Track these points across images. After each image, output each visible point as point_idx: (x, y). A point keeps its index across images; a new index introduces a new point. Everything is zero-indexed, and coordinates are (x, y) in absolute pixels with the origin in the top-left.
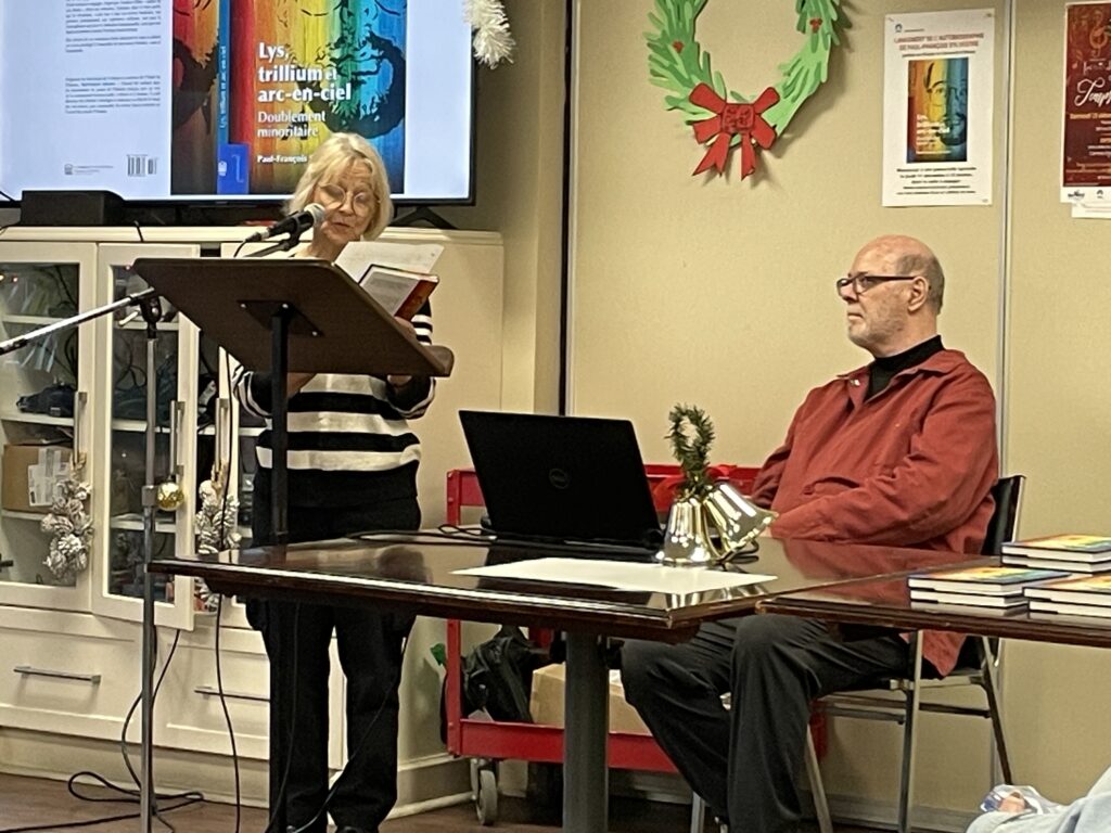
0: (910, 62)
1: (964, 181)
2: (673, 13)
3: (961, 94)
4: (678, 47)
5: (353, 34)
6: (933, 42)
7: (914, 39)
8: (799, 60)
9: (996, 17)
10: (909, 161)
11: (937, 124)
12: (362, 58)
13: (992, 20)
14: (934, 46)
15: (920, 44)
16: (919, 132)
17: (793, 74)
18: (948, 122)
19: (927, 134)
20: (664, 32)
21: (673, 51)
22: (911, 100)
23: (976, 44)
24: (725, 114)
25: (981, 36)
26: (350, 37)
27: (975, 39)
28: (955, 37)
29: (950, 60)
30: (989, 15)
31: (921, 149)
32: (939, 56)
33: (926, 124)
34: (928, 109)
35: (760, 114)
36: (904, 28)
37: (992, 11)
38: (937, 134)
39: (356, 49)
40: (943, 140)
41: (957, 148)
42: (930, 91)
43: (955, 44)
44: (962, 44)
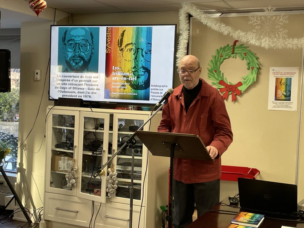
0: (276, 78)
1: (289, 105)
2: (214, 64)
3: (289, 86)
4: (216, 71)
5: (138, 66)
6: (283, 74)
7: (277, 73)
8: (248, 76)
9: (299, 69)
10: (275, 100)
11: (283, 92)
12: (140, 72)
13: (298, 70)
14: (283, 75)
15: (279, 74)
16: (278, 94)
17: (246, 79)
18: (286, 92)
19: (280, 94)
20: (212, 68)
21: (214, 72)
22: (276, 87)
23: (294, 75)
24: (227, 87)
25: (295, 73)
26: (137, 66)
27: (294, 74)
28: (288, 73)
29: (287, 78)
30: (298, 69)
31: (278, 97)
32: (284, 77)
33: (280, 92)
34: (280, 88)
35: (237, 88)
36: (275, 70)
37: (298, 68)
38: (283, 95)
39: (138, 69)
40: (284, 96)
41: (288, 98)
42: (281, 85)
43: (288, 75)
44: (290, 75)
